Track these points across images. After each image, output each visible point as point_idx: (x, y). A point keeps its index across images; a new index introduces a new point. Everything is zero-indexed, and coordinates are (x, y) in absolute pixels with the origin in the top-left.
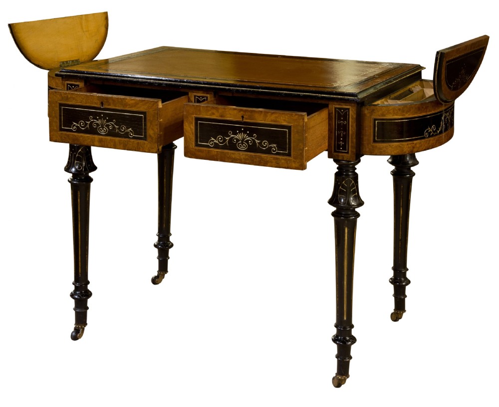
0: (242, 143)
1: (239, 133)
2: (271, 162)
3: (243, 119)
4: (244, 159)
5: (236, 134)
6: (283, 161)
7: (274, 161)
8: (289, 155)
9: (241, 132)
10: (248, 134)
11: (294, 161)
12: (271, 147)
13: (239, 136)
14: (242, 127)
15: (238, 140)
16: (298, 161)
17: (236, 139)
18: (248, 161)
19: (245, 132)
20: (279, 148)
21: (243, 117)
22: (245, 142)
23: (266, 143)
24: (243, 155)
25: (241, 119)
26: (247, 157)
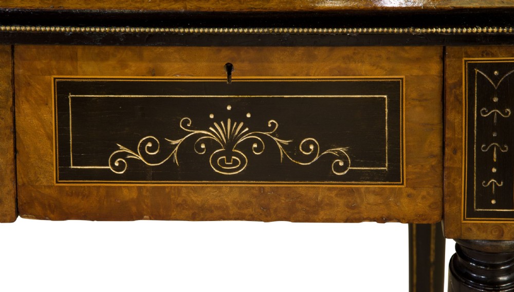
0: (229, 153)
1: (217, 120)
2: (331, 205)
3: (229, 74)
4: (235, 203)
5: (206, 125)
6: (372, 199)
7: (341, 202)
8: (394, 176)
9: (222, 116)
10: (247, 123)
11: (409, 196)
12: (331, 157)
13: (218, 132)
14: (228, 101)
15: (212, 145)
16: (424, 193)
17: (208, 142)
18: (250, 211)
19: (237, 116)
20: (358, 156)
21: (229, 68)
22: (240, 147)
23: (310, 145)
24: (230, 192)
25: (222, 77)
26: (245, 197)
